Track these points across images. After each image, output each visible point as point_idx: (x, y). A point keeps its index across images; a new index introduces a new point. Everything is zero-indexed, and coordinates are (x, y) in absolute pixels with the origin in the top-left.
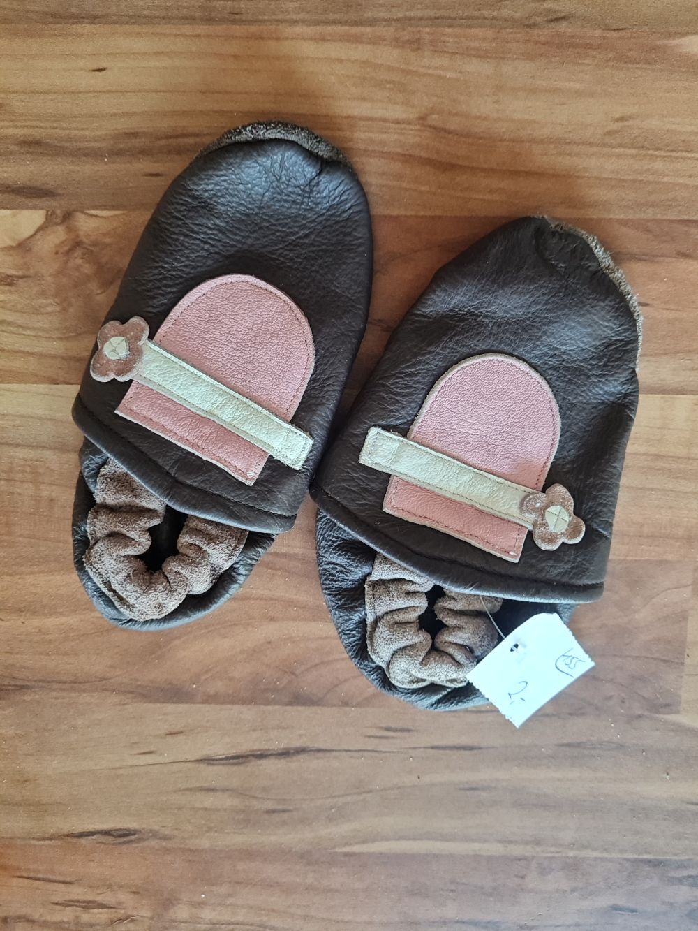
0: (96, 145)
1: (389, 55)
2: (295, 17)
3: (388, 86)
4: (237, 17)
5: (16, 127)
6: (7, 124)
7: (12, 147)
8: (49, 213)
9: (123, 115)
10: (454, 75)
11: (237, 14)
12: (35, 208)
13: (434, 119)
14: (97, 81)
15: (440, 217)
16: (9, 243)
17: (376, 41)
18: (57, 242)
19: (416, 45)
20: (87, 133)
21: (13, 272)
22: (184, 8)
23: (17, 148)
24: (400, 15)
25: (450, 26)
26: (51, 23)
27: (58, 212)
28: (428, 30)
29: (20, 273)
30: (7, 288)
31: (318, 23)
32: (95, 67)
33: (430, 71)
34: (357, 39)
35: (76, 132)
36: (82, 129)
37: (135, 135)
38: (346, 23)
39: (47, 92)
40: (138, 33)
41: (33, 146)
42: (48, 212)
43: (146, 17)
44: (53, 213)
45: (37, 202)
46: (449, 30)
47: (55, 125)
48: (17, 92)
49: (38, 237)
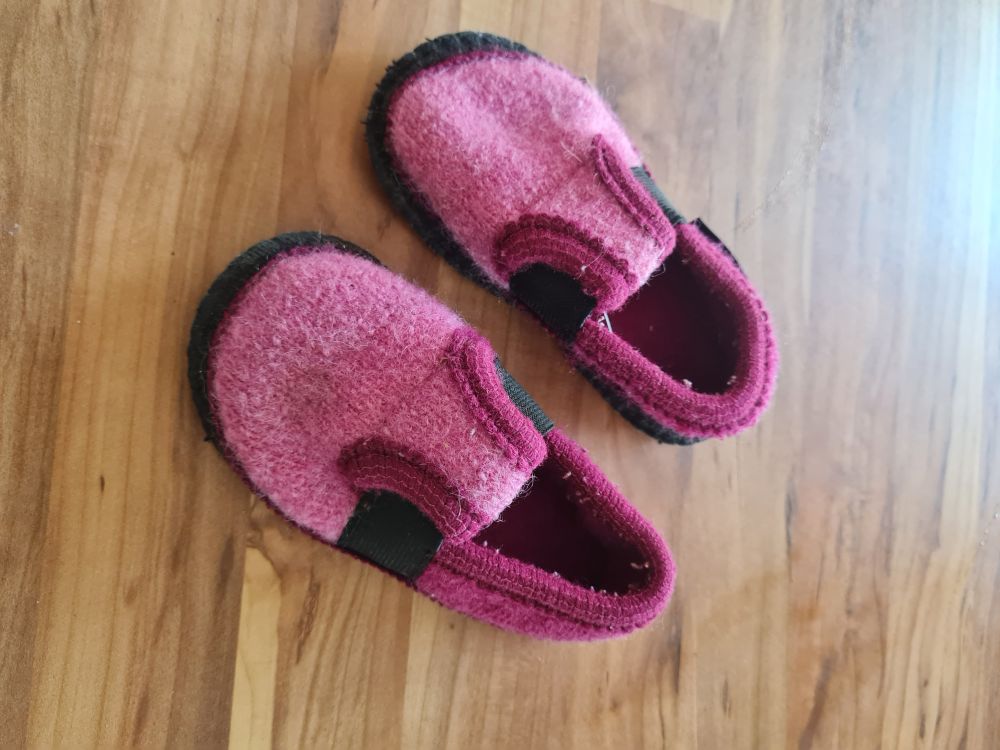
0: (183, 492)
1: (115, 180)
2: (63, 272)
3: (147, 187)
4: (57, 332)
5: (156, 576)
6: (152, 585)
7: (178, 581)
8: (249, 544)
9: (153, 461)
10: (142, 118)
11: (54, 334)
12: (243, 559)
13: (186, 145)
14: (114, 486)
15: (285, 156)
16: (276, 587)
17: (98, 191)
18: (280, 538)
19: (106, 152)
20: (169, 502)
21: (307, 584)
22: (42, 388)
23: (180, 575)
24: (72, 163)
25: (89, 115)
26: (45, 532)
27: (249, 535)
28: (91, 138)
29: (308, 576)
30: (322, 589)
31: (72, 250)
32: (97, 487)
33: (136, 142)
34: (94, 211)
35: (168, 512)
36: (165, 505)
37: (176, 451)
38: (75, 220)
39: (122, 542)
40: (66, 440)
41: (178, 558)
42: (249, 546)
43: (48, 430)
44: (250, 540)
45: (237, 557)
46: (94, 116)
47: (158, 534)
48: (118, 573)
49: (273, 557)
